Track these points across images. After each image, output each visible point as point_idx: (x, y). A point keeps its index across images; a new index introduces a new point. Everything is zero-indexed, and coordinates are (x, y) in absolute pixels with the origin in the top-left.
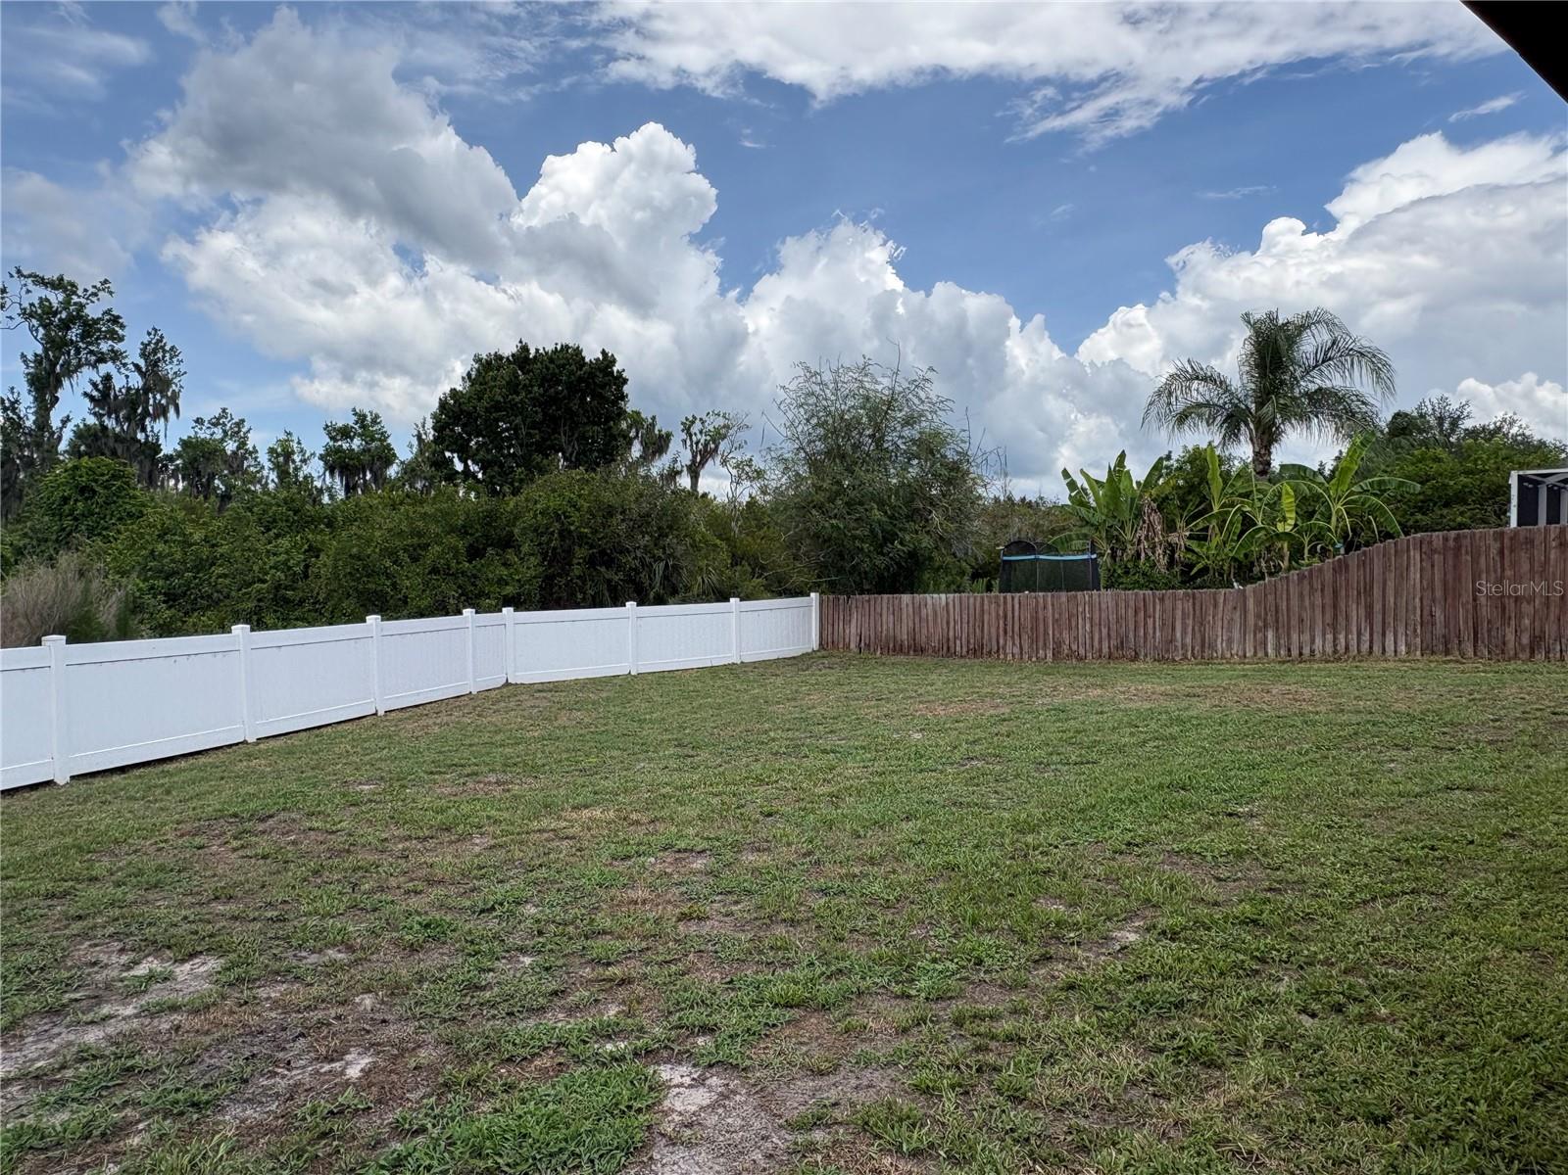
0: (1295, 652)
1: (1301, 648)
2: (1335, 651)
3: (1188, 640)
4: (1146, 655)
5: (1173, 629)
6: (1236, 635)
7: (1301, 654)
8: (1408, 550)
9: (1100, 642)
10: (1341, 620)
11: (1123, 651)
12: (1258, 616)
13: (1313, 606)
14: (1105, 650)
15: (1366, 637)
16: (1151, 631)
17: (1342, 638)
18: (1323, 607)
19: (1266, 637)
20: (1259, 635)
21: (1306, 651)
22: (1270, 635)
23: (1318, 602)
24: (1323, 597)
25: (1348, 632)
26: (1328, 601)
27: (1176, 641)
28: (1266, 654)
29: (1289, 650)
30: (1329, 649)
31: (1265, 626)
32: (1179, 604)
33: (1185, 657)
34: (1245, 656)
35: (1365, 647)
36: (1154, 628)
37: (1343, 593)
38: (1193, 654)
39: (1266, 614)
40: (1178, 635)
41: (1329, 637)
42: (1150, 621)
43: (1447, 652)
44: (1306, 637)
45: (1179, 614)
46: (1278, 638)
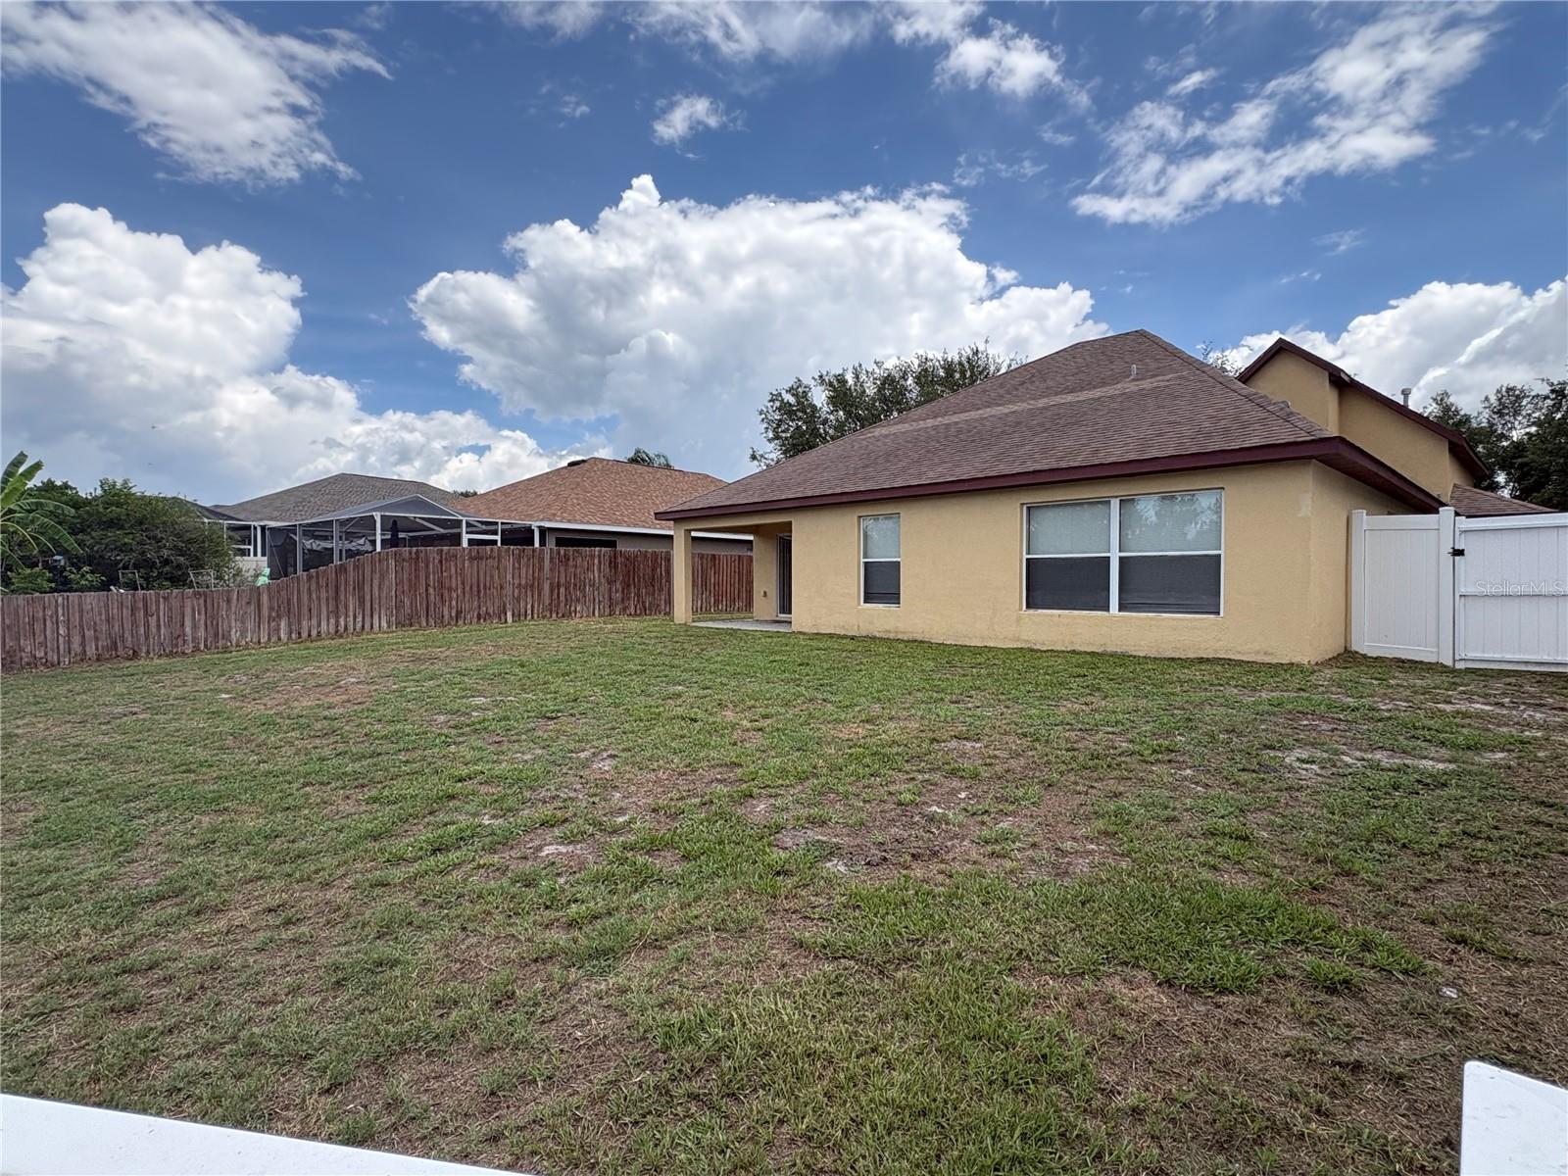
0: (305, 635)
1: (310, 631)
2: (337, 632)
3: (201, 633)
4: (148, 652)
5: (183, 625)
6: (250, 625)
7: (310, 635)
8: (387, 560)
9: (83, 644)
10: (342, 609)
11: (116, 651)
12: (271, 609)
13: (319, 598)
14: (91, 651)
15: (360, 619)
16: (154, 630)
17: (342, 621)
18: (327, 599)
19: (279, 625)
20: (273, 624)
21: (314, 633)
22: (283, 624)
23: (324, 595)
24: (327, 591)
25: (347, 616)
26: (332, 593)
27: (184, 635)
28: (280, 639)
29: (299, 633)
30: (332, 630)
31: (279, 616)
32: (188, 603)
33: (196, 649)
34: (259, 642)
35: (359, 625)
36: (159, 626)
37: (342, 588)
38: (206, 646)
39: (279, 607)
40: (188, 630)
41: (332, 621)
42: (153, 621)
43: (411, 625)
44: (314, 622)
45: (188, 611)
46: (290, 625)
